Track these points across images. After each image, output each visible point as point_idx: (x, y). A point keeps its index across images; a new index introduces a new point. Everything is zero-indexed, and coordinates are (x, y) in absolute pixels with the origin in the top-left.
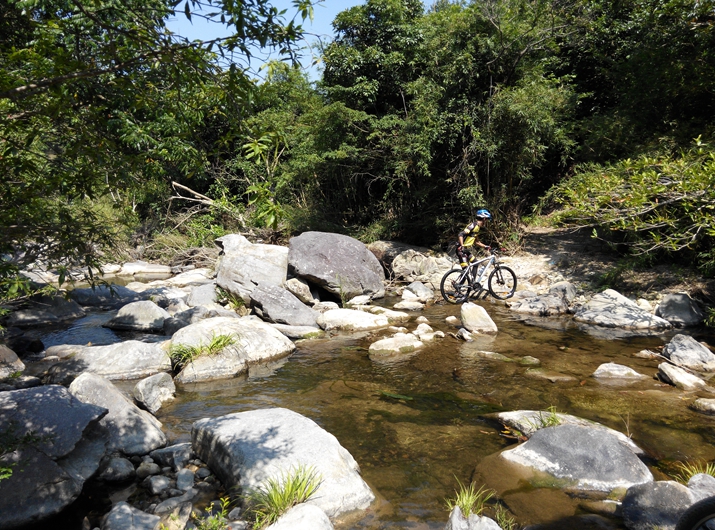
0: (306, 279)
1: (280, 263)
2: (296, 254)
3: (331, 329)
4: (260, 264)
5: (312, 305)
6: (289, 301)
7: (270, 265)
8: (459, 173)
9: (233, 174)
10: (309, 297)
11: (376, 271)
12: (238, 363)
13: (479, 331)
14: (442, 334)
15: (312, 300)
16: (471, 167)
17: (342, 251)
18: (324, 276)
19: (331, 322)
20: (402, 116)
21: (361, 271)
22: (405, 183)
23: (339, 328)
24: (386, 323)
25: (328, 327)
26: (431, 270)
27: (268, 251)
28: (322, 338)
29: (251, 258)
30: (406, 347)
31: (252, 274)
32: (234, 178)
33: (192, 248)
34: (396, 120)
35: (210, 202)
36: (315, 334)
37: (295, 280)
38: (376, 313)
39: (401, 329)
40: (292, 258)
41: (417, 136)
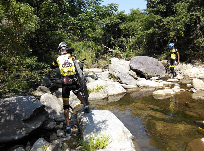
0: (135, 70)
1: (128, 66)
2: (132, 62)
3: (141, 87)
4: (121, 66)
5: (137, 79)
6: (129, 78)
7: (125, 66)
8: (195, 34)
9: (120, 42)
10: (136, 77)
11: (162, 69)
12: (104, 95)
13: (200, 89)
14: (184, 90)
15: (137, 78)
16: (200, 31)
17: (149, 62)
18: (141, 70)
19: (142, 84)
20: (174, 17)
21: (155, 68)
22: (175, 40)
23: (144, 87)
24: (162, 85)
25: (140, 86)
26: (184, 69)
27: (124, 62)
28: (137, 89)
29: (119, 65)
30: (168, 94)
31: (119, 69)
32: (120, 44)
33: (108, 64)
34: (172, 18)
35: (113, 51)
36: (135, 88)
37: (131, 71)
38: (160, 82)
39: (167, 87)
40: (131, 64)
41: (179, 22)
